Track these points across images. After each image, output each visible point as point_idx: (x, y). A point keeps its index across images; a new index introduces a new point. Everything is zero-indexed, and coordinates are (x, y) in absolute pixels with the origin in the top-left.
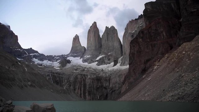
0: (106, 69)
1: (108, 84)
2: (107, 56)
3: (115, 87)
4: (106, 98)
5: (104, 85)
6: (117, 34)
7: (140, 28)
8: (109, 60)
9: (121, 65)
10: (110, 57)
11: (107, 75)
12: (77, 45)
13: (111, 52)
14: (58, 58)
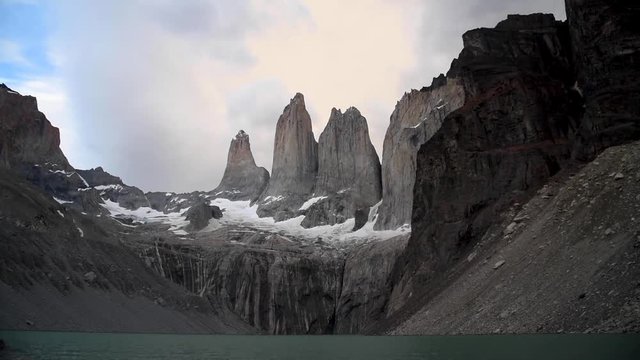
0: (330, 238)
1: (336, 284)
2: (334, 199)
3: (360, 293)
4: (330, 328)
5: (326, 288)
6: (366, 132)
7: (437, 115)
8: (340, 209)
9: (377, 227)
10: (344, 202)
11: (336, 257)
12: (243, 162)
13: (346, 186)
14: (182, 200)
